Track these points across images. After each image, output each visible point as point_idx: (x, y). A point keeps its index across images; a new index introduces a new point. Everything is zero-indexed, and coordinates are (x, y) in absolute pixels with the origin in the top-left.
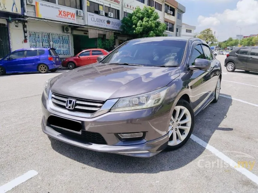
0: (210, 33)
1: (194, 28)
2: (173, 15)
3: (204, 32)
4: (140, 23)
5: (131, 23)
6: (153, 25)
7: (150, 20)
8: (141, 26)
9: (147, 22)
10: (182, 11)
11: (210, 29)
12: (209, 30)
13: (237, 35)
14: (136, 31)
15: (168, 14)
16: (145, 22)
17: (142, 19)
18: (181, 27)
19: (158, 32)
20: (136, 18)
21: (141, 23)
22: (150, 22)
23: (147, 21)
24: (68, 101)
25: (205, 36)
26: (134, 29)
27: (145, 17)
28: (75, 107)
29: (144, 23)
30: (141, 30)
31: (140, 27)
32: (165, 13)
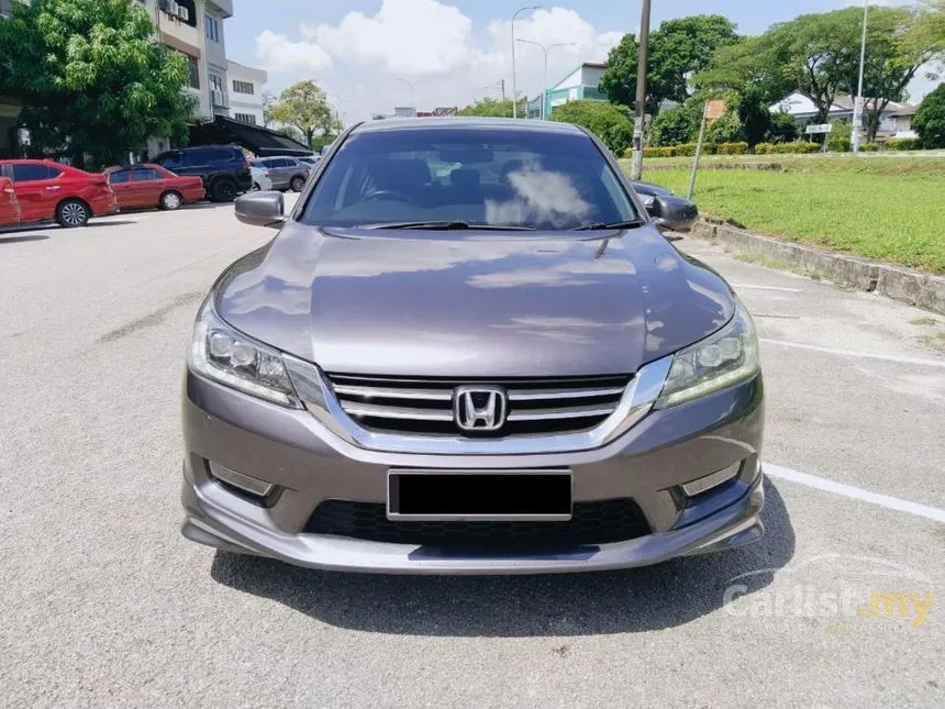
0: (316, 98)
1: (262, 76)
2: (192, 22)
3: (293, 93)
4: (80, 44)
5: (34, 42)
6: (141, 59)
7: (124, 38)
8: (86, 58)
9: (111, 43)
10: (220, 10)
11: (313, 83)
12: (309, 88)
13: (396, 109)
14: (68, 79)
15: (171, 16)
16: (103, 42)
17: (84, 28)
18: (225, 70)
19: (162, 86)
20: (56, 22)
21: (87, 46)
22: (125, 46)
23: (113, 41)
24: (469, 399)
25: (297, 107)
26: (55, 70)
27: (95, 22)
28: (510, 418)
29: (97, 46)
30: (91, 76)
31: (82, 64)
32: (161, 12)
